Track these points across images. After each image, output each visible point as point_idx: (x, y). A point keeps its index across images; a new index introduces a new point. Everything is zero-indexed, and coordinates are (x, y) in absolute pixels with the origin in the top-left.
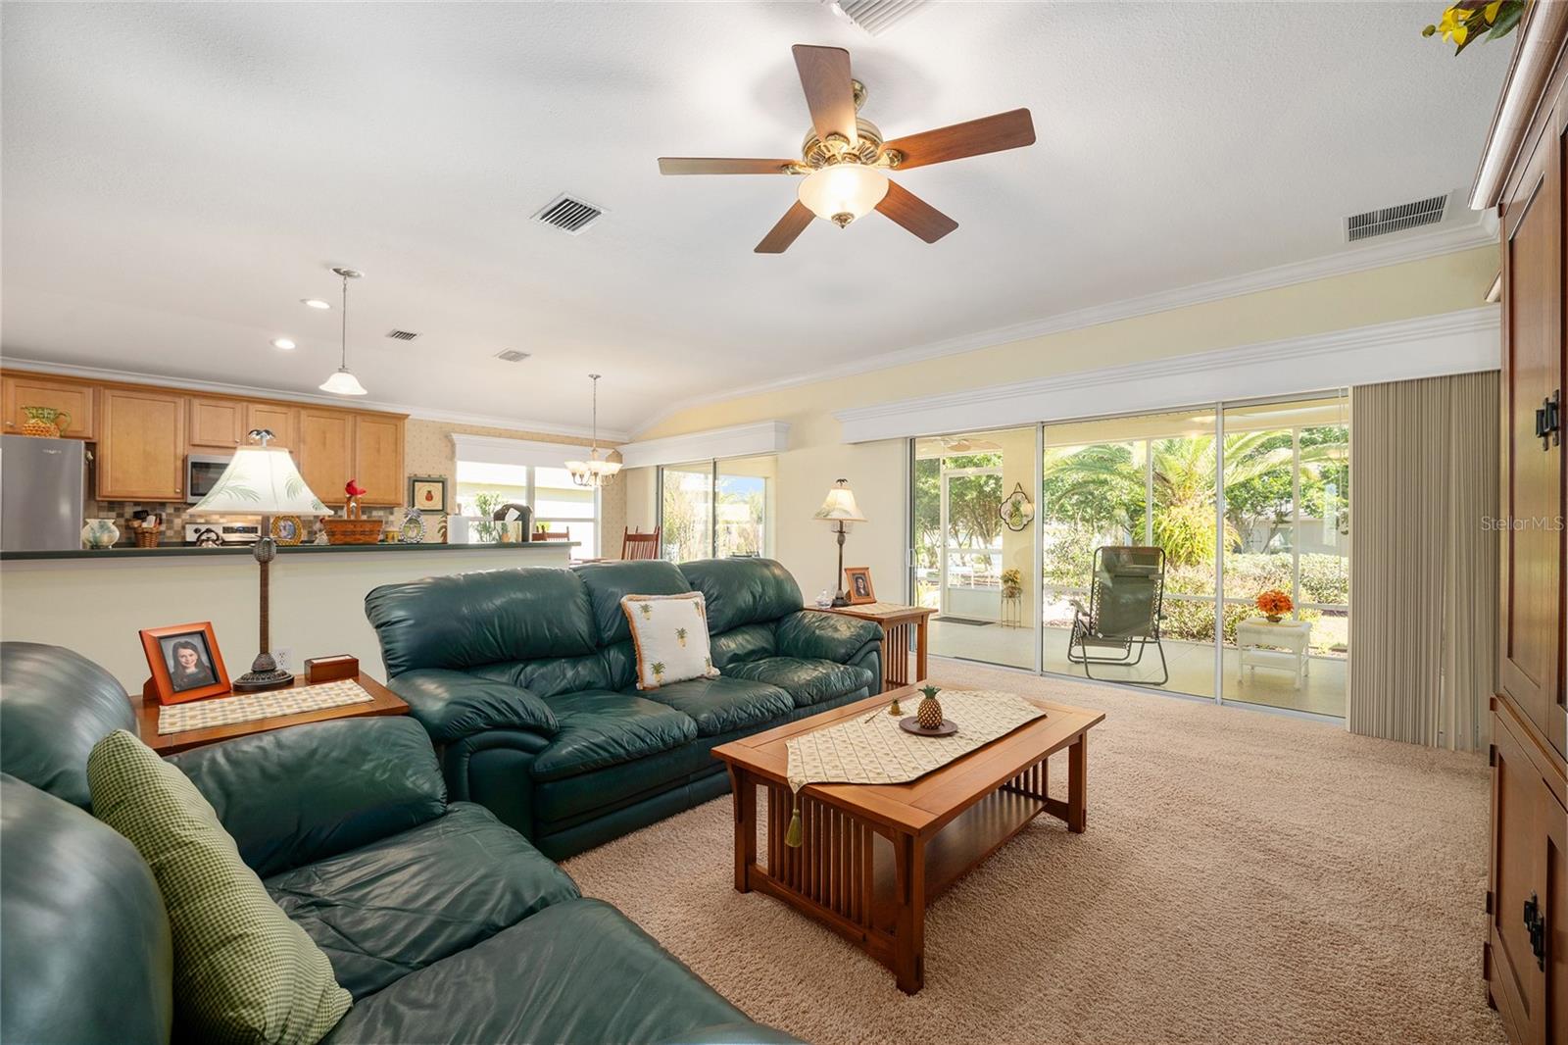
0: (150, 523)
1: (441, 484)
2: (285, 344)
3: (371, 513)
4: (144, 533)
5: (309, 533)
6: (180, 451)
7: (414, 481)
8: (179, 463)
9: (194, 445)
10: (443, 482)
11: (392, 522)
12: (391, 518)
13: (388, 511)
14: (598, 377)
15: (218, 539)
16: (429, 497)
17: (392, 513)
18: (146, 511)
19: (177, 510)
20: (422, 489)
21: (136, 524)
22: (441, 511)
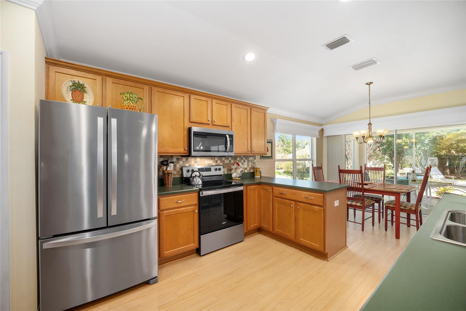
0: (171, 167)
1: (271, 144)
3: (248, 159)
4: (168, 174)
5: (228, 170)
6: (187, 125)
8: (186, 133)
9: (191, 122)
10: (271, 143)
11: (255, 162)
12: (255, 161)
13: (254, 157)
14: (371, 83)
15: (200, 176)
17: (255, 159)
18: (167, 161)
19: (178, 159)
21: (165, 168)
22: (271, 157)
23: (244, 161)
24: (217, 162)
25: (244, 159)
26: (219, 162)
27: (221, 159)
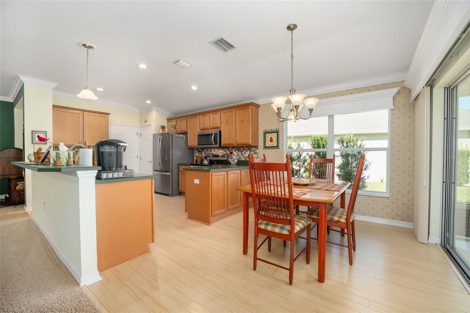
1: (277, 133)
2: (194, 88)
3: (250, 149)
7: (266, 133)
9: (201, 130)
11: (258, 152)
16: (271, 140)
17: (257, 149)
20: (269, 136)
22: (277, 147)
23: (247, 151)
24: (226, 151)
25: (247, 149)
26: (227, 152)
27: (229, 149)
